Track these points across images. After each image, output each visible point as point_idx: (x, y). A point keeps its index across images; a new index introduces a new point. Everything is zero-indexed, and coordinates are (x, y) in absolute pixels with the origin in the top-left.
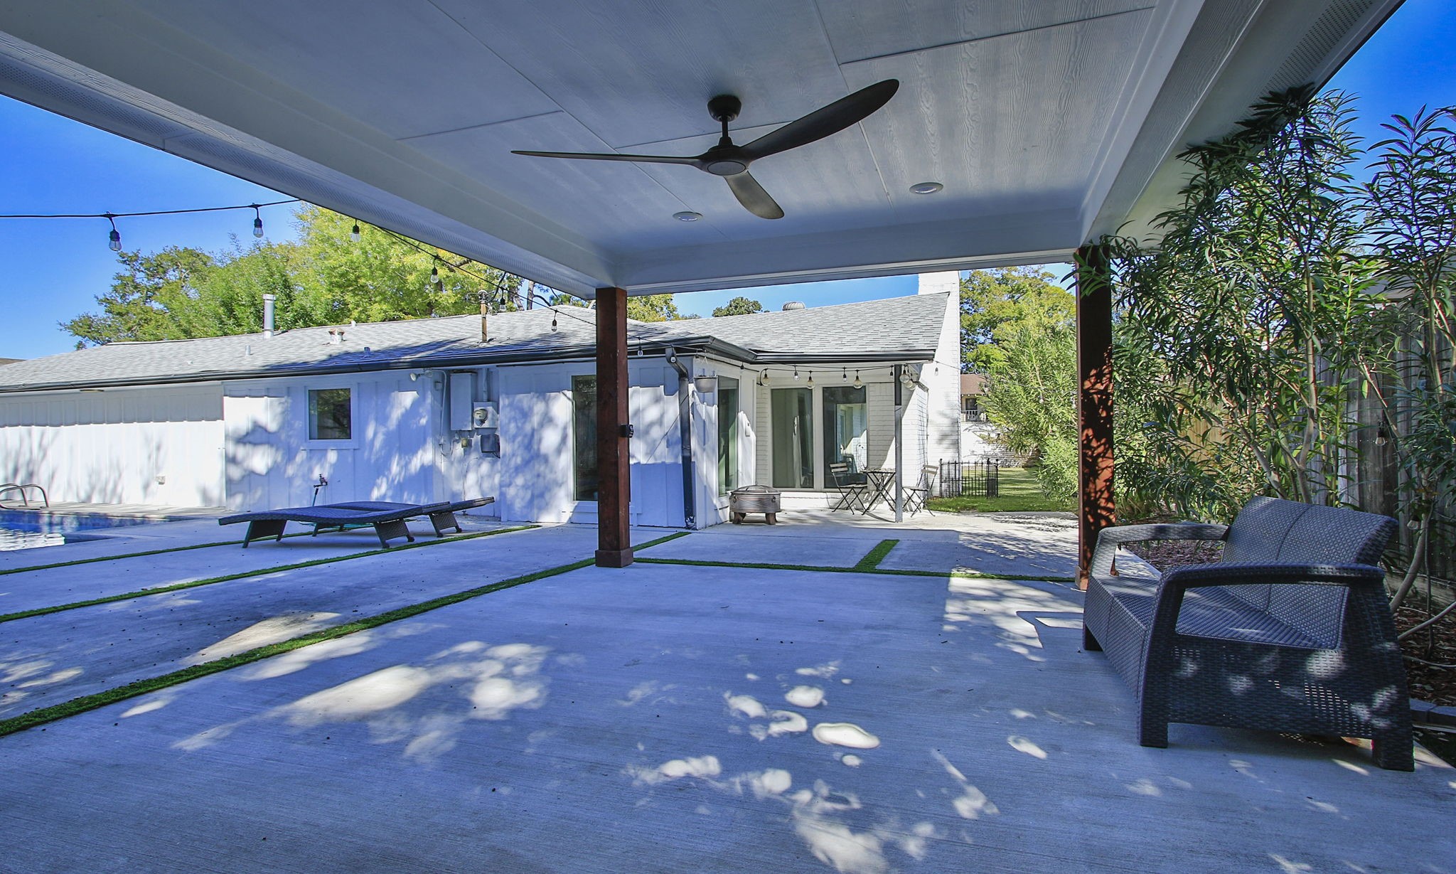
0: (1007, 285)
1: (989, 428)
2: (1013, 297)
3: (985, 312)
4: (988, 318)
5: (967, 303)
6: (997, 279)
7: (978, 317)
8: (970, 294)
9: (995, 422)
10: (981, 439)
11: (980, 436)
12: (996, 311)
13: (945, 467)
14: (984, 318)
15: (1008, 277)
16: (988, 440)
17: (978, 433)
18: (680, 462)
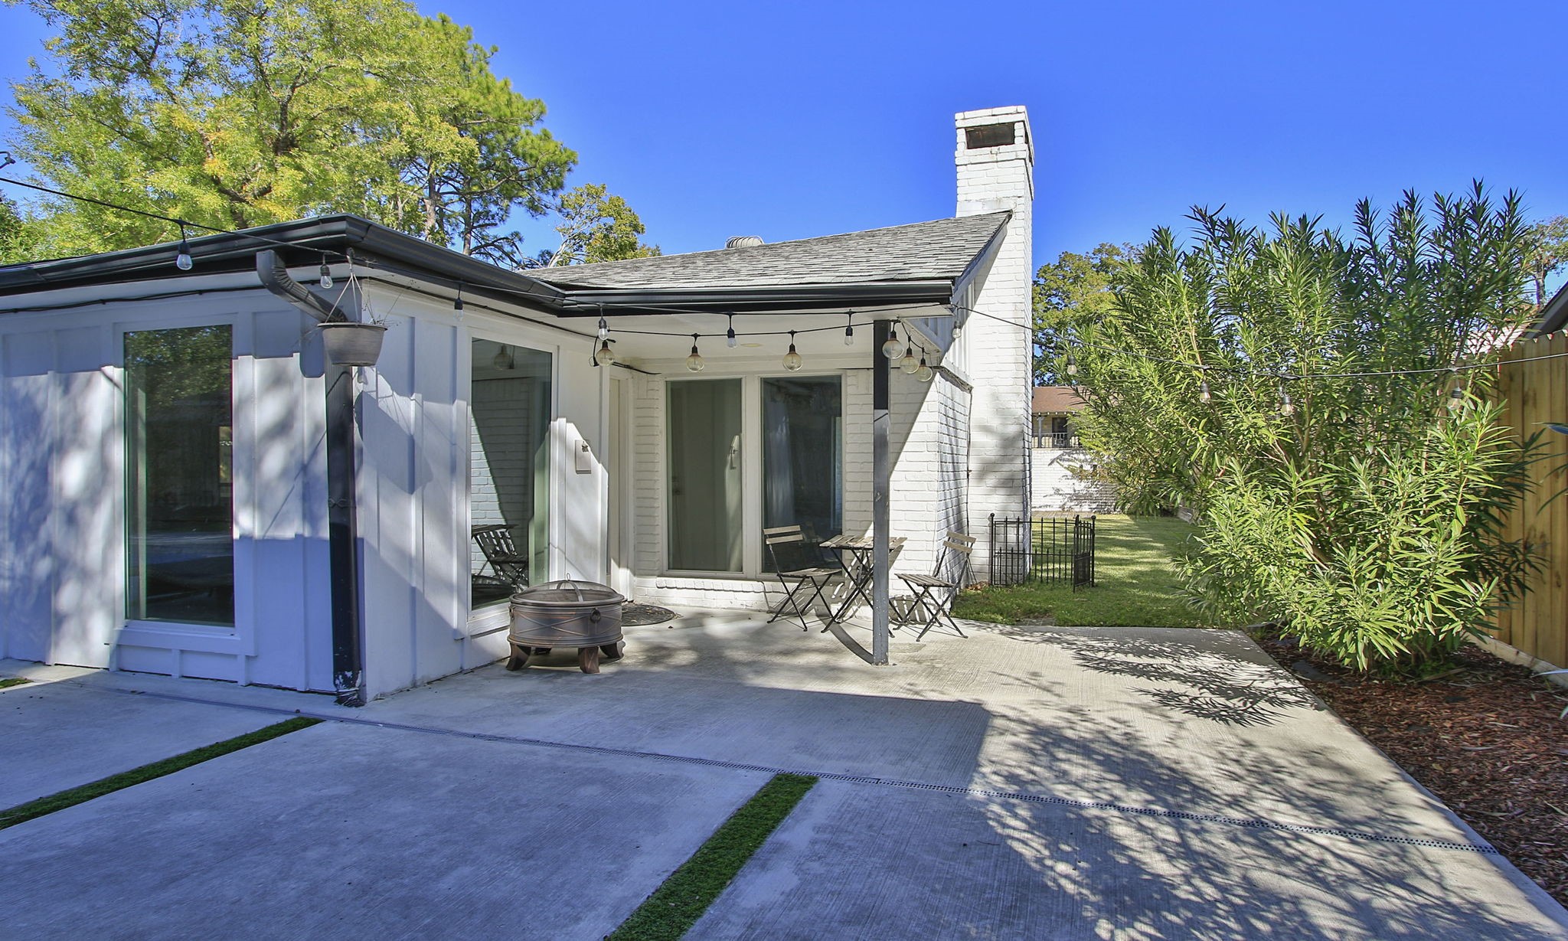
0: (1107, 272)
1: (1082, 457)
2: (1115, 288)
3: (1078, 306)
4: (1083, 314)
5: (1056, 295)
6: (1094, 266)
7: (1069, 313)
8: (1060, 283)
9: (1091, 449)
10: (1069, 473)
11: (1067, 469)
12: (1092, 306)
13: (1001, 529)
14: (1077, 315)
15: (1110, 261)
16: (1079, 474)
17: (1066, 464)
18: (325, 533)
